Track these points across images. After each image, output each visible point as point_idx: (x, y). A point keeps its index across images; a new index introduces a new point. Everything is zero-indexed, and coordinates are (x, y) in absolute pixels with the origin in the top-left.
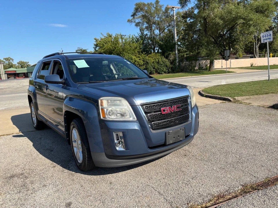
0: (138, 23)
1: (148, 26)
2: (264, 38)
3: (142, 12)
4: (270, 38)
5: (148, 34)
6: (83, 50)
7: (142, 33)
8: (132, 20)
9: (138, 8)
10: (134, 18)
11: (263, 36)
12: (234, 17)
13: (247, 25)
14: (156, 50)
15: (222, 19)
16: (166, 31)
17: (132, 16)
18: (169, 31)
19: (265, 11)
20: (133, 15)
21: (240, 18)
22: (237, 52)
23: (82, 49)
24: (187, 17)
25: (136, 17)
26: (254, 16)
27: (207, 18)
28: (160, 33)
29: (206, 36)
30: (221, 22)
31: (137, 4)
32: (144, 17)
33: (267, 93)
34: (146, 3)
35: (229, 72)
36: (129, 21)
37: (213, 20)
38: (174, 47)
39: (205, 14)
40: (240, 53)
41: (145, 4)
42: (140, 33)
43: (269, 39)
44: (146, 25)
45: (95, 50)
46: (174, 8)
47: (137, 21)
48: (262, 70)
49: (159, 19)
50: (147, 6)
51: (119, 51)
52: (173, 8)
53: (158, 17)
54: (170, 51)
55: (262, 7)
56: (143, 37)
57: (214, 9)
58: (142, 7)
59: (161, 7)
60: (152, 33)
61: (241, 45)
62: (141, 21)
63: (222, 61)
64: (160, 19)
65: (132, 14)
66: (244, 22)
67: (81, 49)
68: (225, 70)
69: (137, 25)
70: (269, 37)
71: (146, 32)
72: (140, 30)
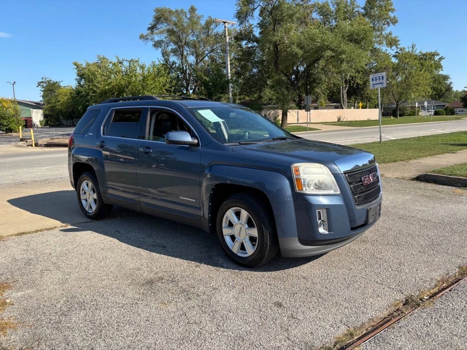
0: (159, 43)
1: (176, 49)
2: (374, 82)
3: (166, 25)
4: (383, 83)
5: (176, 61)
6: (52, 82)
7: (167, 61)
8: (147, 35)
9: (161, 17)
10: (152, 33)
11: (372, 79)
12: (319, 47)
13: (339, 59)
14: (191, 89)
15: (301, 48)
16: (206, 58)
17: (149, 29)
18: (211, 59)
19: (361, 41)
20: (152, 28)
21: (328, 48)
22: (318, 98)
23: (51, 80)
24: (242, 39)
25: (155, 31)
26: (349, 47)
27: (279, 44)
28: (197, 61)
29: (277, 72)
30: (300, 52)
31: (157, 10)
32: (171, 32)
33: (395, 161)
34: (174, 10)
35: (311, 129)
36: (142, 37)
37: (288, 48)
38: (227, 88)
39: (277, 38)
40: (323, 100)
41: (171, 11)
42: (163, 59)
43: (380, 84)
44: (172, 46)
45: (79, 84)
46: (226, 24)
47: (157, 38)
48: (356, 128)
49: (195, 38)
50: (175, 14)
51: (136, 89)
52: (225, 22)
53: (193, 35)
54: (221, 93)
55: (358, 34)
56: (168, 67)
57: (289, 31)
58: (167, 14)
59: (199, 18)
60: (184, 60)
61: (323, 88)
62: (164, 39)
63: (298, 112)
64: (197, 38)
65: (150, 26)
66: (334, 54)
67: (48, 80)
68: (305, 125)
69: (157, 44)
70: (381, 80)
71: (173, 58)
72: (163, 54)
